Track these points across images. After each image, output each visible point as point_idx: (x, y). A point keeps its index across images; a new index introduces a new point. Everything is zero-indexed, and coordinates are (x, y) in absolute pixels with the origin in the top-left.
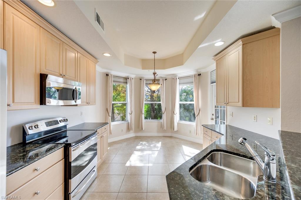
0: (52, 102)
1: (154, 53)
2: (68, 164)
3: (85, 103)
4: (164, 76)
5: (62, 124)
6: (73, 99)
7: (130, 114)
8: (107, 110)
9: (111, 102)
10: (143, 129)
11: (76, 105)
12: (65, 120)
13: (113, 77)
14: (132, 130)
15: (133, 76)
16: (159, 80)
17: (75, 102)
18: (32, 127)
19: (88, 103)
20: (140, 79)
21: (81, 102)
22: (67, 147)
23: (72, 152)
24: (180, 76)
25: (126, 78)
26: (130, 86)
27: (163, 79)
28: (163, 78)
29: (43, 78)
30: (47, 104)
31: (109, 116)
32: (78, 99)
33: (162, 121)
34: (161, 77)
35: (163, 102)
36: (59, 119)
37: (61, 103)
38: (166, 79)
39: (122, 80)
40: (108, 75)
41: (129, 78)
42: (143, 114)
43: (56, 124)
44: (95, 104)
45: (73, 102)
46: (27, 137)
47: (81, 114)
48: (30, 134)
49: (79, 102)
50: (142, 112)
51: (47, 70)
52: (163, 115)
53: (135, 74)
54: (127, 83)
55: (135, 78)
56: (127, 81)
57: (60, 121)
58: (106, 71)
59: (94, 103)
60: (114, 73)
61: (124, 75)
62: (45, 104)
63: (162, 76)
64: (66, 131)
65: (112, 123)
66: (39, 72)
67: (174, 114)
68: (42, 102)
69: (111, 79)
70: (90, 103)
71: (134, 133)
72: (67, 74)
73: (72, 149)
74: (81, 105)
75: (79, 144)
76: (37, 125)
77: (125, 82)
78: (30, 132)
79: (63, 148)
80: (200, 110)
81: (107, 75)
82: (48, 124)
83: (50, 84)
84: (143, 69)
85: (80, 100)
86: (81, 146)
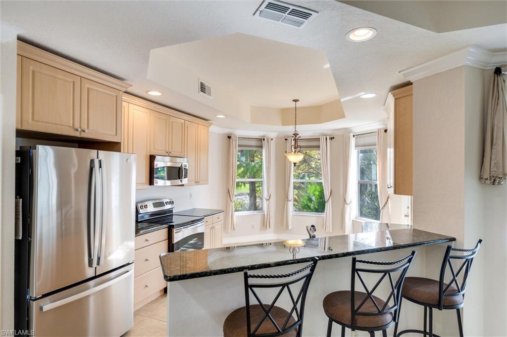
0: (159, 183)
1: (296, 101)
2: (171, 246)
3: (193, 182)
4: (329, 132)
5: (168, 207)
6: (179, 179)
7: (267, 200)
8: (229, 192)
9: (235, 180)
10: (290, 228)
11: (183, 185)
12: (171, 203)
13: (238, 139)
14: (269, 227)
15: (273, 135)
16: (319, 139)
17: (181, 181)
18: (142, 206)
19: (197, 183)
20: (286, 139)
21: (188, 181)
22: (170, 229)
23: (175, 234)
24: (358, 131)
25: (261, 139)
26: (266, 152)
27: (326, 138)
28: (326, 135)
29: (152, 158)
30: (155, 184)
31: (232, 201)
32: (184, 178)
33: (323, 215)
34: (324, 135)
35: (326, 180)
36: (165, 201)
37: (168, 183)
38: (333, 138)
39: (254, 143)
40: (231, 137)
41: (265, 139)
42: (290, 201)
43: (162, 206)
44: (207, 184)
45: (178, 182)
46: (139, 215)
47: (191, 196)
48: (141, 212)
49: (185, 181)
50: (287, 198)
51: (156, 150)
52: (326, 204)
53: (276, 131)
54: (262, 147)
55: (278, 138)
56: (262, 144)
57: (166, 203)
58: (227, 131)
59: (206, 182)
60: (240, 133)
61: (257, 134)
62: (153, 185)
63: (325, 132)
64: (172, 215)
65: (236, 213)
66: (149, 154)
67: (346, 204)
68: (151, 183)
69: (235, 144)
70: (200, 182)
71: (275, 233)
72: (173, 150)
73: (175, 230)
74: (188, 185)
75: (182, 228)
76: (146, 205)
77: (259, 145)
78: (141, 211)
79: (167, 229)
80: (388, 198)
81: (229, 137)
82: (155, 205)
83: (157, 164)
84: (283, 125)
85: (187, 179)
86: (183, 230)
